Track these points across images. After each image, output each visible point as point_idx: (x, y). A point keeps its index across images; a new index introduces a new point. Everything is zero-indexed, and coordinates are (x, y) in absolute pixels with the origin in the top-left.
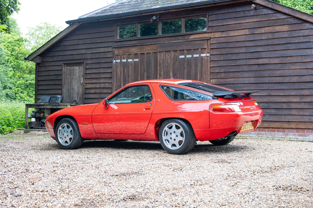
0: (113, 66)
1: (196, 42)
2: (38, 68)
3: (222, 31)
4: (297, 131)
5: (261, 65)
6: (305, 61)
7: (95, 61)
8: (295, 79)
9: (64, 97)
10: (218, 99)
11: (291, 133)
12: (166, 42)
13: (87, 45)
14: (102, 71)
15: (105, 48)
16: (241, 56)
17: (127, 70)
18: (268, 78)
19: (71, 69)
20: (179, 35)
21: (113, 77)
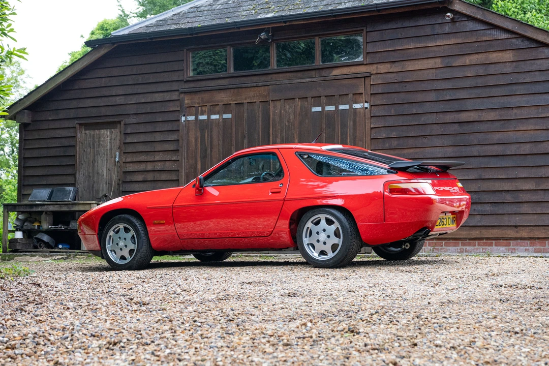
0: (180, 128)
1: (344, 82)
2: (24, 133)
3: (393, 62)
4: (531, 243)
5: (465, 124)
6: (544, 116)
7: (143, 119)
8: (526, 149)
9: (80, 190)
11: (521, 248)
12: (286, 82)
13: (127, 87)
14: (159, 137)
15: (166, 94)
16: (428, 108)
17: (208, 135)
18: (478, 148)
19: (94, 134)
20: (310, 68)
21: (180, 149)
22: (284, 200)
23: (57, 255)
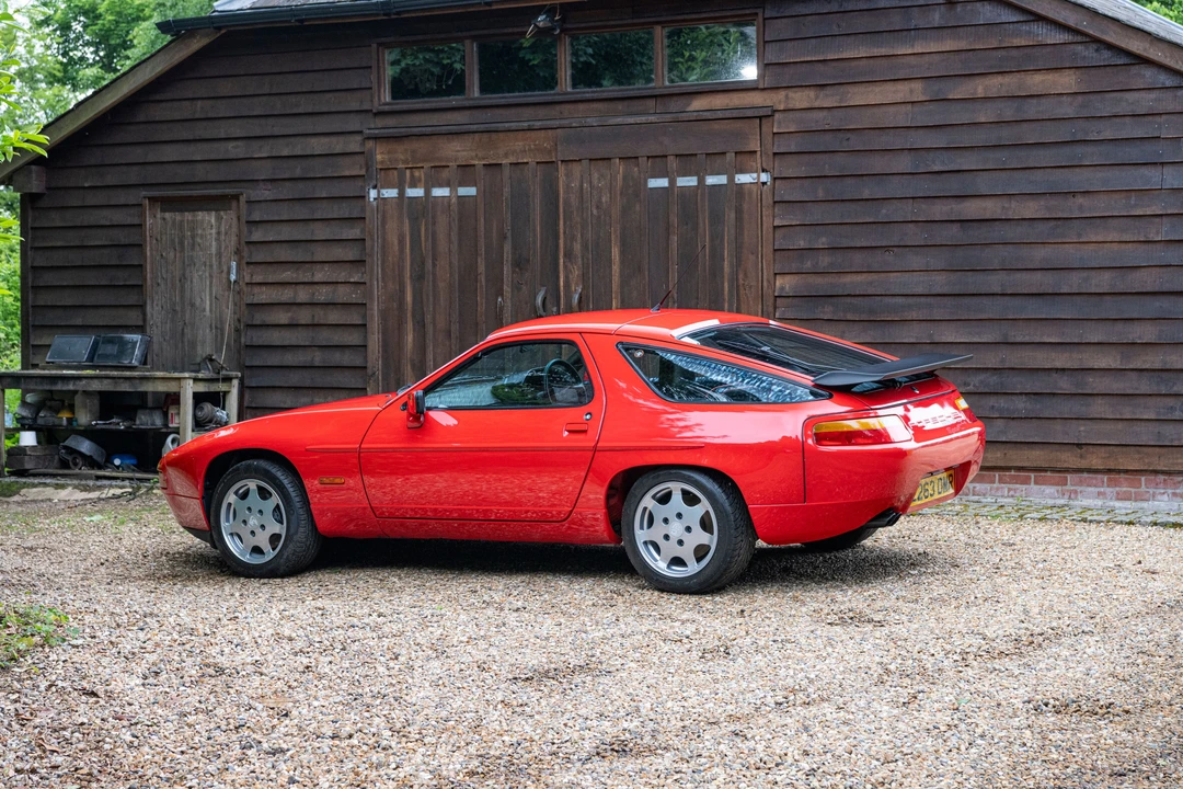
0: (368, 215)
1: (716, 126)
2: (30, 213)
3: (817, 86)
4: (1110, 480)
5: (975, 224)
6: (1141, 213)
7: (286, 191)
8: (1102, 282)
9: (155, 339)
10: (830, 397)
11: (1090, 489)
12: (592, 121)
13: (250, 121)
14: (321, 232)
15: (334, 139)
16: (894, 187)
17: (426, 230)
18: (1002, 276)
19: (182, 221)
20: (645, 93)
21: (368, 260)
22: (595, 449)
23: (111, 486)
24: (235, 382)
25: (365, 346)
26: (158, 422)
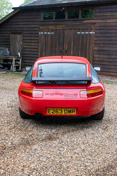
0: (39, 36)
1: (87, 25)
3: (103, 19)
7: (28, 32)
12: (70, 24)
13: (24, 22)
14: (33, 38)
15: (35, 25)
16: (113, 35)
17: (47, 38)
19: (15, 36)
20: (78, 20)
21: (39, 42)
23: (4, 72)
24: (21, 58)
25: (38, 54)
26: (11, 63)
